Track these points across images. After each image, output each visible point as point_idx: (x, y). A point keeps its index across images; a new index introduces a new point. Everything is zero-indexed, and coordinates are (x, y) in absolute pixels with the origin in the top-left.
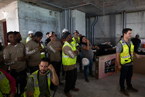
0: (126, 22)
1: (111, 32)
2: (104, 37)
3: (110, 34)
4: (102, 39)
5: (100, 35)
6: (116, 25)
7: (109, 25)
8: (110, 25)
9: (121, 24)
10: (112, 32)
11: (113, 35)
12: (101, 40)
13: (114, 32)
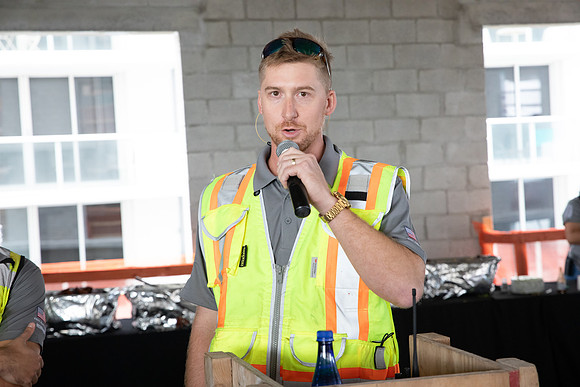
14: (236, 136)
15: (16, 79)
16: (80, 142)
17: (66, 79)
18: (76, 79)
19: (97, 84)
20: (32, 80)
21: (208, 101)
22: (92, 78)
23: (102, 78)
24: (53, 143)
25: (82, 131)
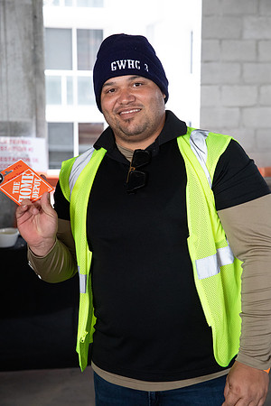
14: (242, 72)
17: (70, 30)
18: (78, 30)
21: (221, 40)
24: (60, 77)
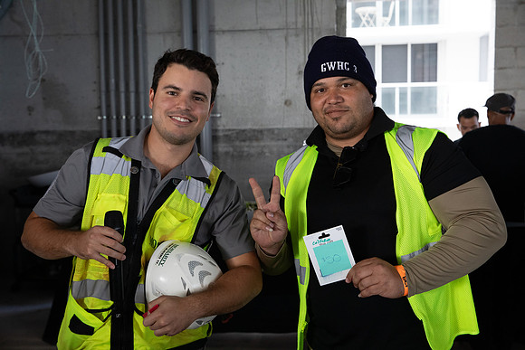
0: (211, 18)
1: (112, 87)
2: (61, 127)
3: (108, 106)
4: (48, 144)
5: (30, 109)
6: (145, 33)
7: (97, 34)
8: (106, 35)
9: (180, 33)
10: (122, 88)
11: (128, 114)
12: (44, 149)
13: (132, 88)
15: (374, 47)
16: (412, 88)
17: (406, 45)
18: (412, 45)
19: (426, 49)
20: (383, 47)
21: (516, 48)
22: (423, 45)
23: (430, 44)
24: (394, 88)
25: (414, 80)
